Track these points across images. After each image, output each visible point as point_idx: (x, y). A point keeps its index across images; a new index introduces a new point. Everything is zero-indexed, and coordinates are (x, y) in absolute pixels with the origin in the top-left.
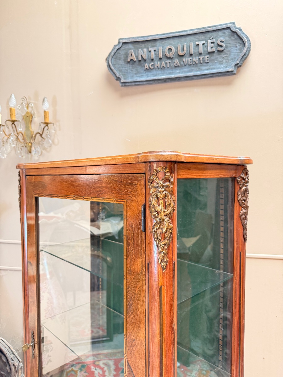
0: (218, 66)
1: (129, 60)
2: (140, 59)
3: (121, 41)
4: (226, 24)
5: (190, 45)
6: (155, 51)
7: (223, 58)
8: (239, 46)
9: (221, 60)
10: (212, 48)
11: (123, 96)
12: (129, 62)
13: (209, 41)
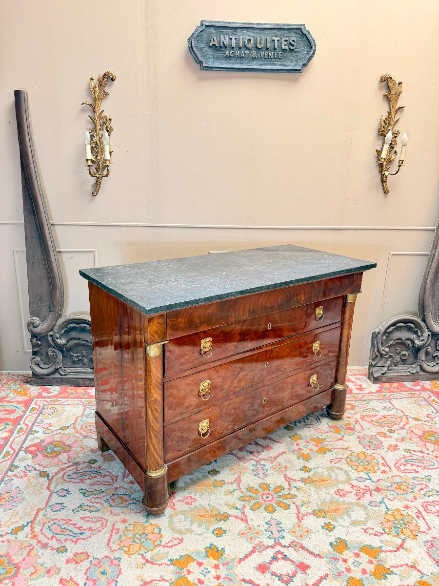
0: (288, 63)
1: (211, 45)
2: (222, 45)
3: (204, 23)
4: (299, 25)
5: (266, 39)
6: (235, 39)
7: (294, 56)
8: (307, 48)
9: (291, 58)
10: (285, 45)
11: (201, 79)
12: (210, 47)
13: (284, 39)
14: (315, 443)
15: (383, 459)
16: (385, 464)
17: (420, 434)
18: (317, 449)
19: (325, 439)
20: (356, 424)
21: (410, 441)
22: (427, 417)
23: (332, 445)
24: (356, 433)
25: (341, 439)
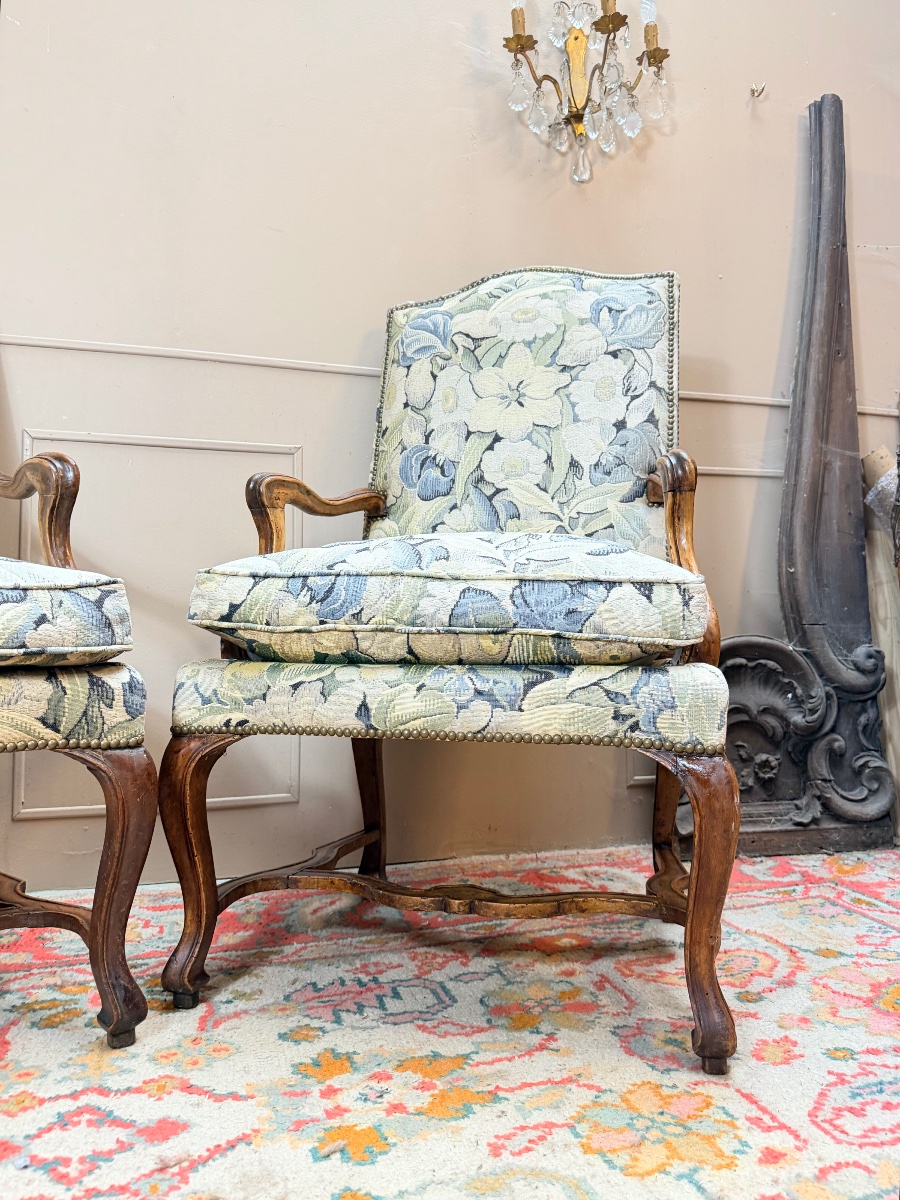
14: (417, 1078)
15: (749, 1097)
16: (766, 1118)
17: (864, 995)
18: (425, 1099)
19: (466, 1057)
20: (601, 988)
21: (837, 1021)
22: (862, 943)
23: (500, 1075)
24: (606, 1020)
25: (542, 1047)
